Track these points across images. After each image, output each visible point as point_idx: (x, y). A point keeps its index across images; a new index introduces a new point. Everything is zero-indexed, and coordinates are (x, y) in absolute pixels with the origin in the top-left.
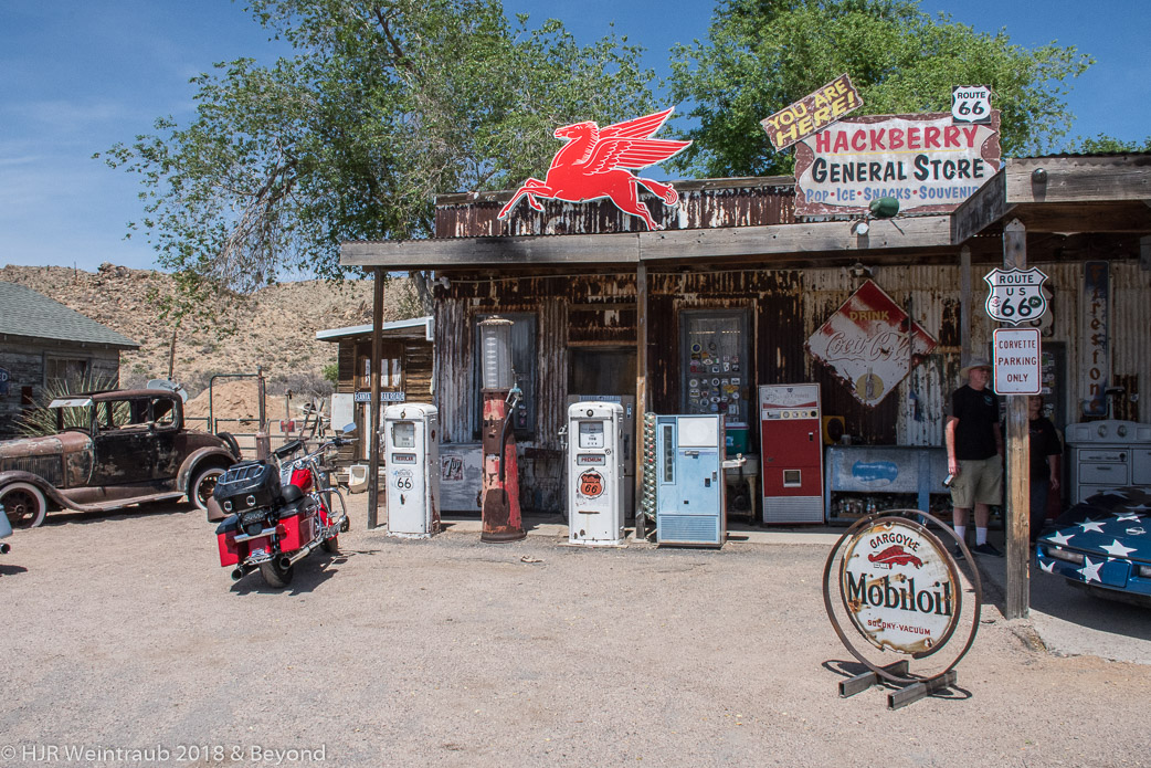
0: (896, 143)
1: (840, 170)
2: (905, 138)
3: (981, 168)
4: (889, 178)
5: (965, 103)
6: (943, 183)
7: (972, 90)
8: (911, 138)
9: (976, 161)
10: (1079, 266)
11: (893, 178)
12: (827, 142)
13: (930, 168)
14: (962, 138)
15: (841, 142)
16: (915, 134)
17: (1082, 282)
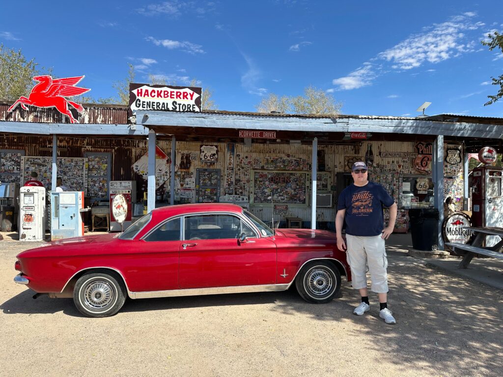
0: (166, 96)
1: (146, 104)
3: (195, 108)
8: (171, 95)
9: (193, 105)
10: (226, 144)
12: (141, 93)
13: (177, 106)
14: (189, 97)
15: (146, 93)
16: (173, 93)
17: (226, 149)
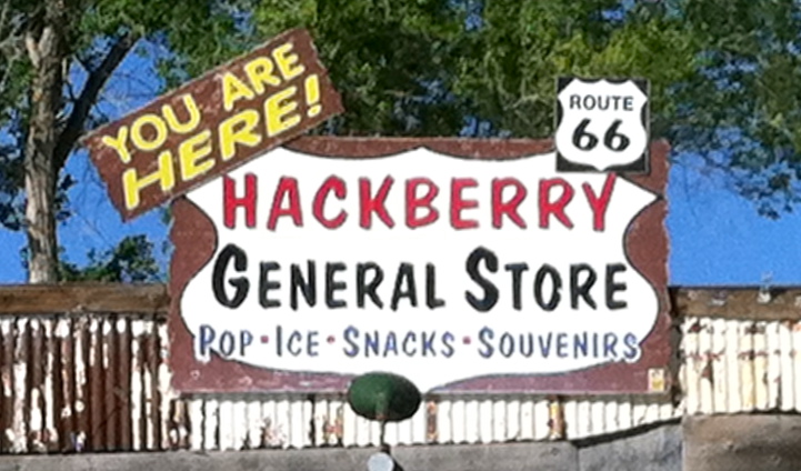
0: (422, 213)
1: (282, 277)
2: (442, 203)
3: (622, 287)
4: (404, 302)
5: (585, 122)
6: (532, 320)
7: (603, 89)
8: (457, 204)
9: (612, 270)
11: (414, 303)
12: (250, 202)
13: (502, 280)
14: (579, 209)
15: (285, 204)
16: (467, 194)
